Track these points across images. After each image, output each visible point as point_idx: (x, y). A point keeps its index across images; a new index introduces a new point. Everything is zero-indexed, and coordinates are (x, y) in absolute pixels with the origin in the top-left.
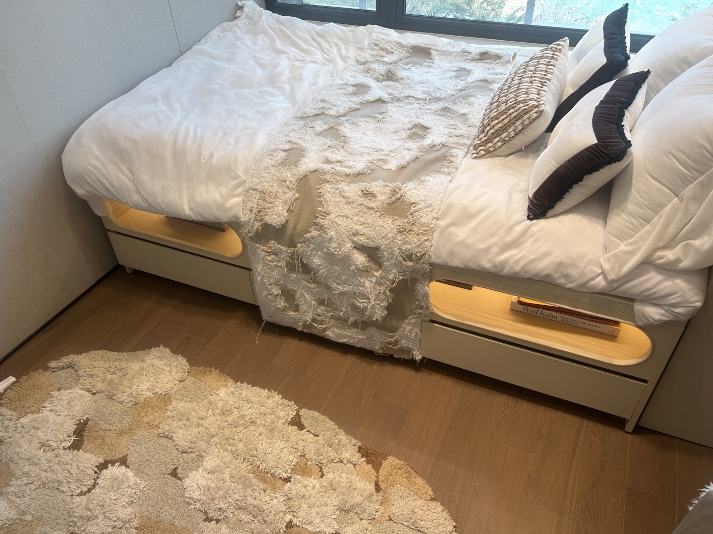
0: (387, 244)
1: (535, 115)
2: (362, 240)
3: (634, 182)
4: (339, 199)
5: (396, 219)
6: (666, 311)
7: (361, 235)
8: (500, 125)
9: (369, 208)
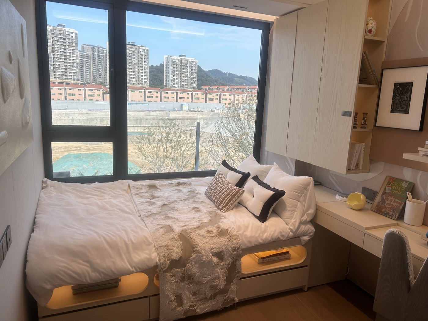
0: (225, 248)
1: (242, 192)
2: (215, 250)
3: (285, 202)
4: (200, 237)
5: (225, 237)
6: (309, 236)
7: (214, 248)
8: (229, 199)
9: (212, 237)
